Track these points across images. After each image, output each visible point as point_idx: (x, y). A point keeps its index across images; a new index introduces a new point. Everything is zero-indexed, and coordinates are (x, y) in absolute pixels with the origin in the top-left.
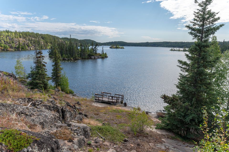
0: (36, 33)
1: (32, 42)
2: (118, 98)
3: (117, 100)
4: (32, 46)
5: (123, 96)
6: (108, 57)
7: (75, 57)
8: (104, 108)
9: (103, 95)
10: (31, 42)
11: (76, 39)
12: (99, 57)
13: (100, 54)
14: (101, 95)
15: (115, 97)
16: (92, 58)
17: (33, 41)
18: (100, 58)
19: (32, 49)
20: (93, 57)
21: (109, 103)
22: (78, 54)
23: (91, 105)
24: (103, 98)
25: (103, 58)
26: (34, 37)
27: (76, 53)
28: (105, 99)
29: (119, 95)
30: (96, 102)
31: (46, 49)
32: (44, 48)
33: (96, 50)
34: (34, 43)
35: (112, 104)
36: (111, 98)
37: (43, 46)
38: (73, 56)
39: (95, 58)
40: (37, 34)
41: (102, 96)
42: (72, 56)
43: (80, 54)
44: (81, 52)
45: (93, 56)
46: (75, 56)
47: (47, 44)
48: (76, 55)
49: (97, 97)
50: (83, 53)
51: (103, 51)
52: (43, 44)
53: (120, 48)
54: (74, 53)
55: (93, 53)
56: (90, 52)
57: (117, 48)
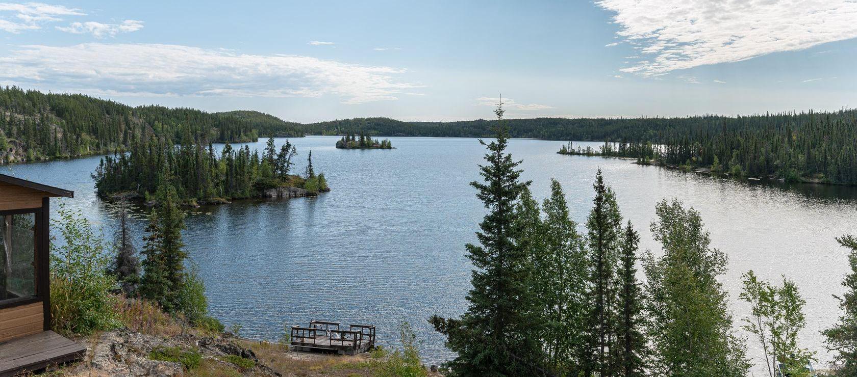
0: (29, 92)
1: (15, 130)
2: (359, 335)
3: (356, 342)
4: (13, 146)
5: (372, 331)
6: (328, 190)
7: (206, 196)
8: (321, 362)
9: (313, 330)
10: (10, 130)
11: (199, 112)
12: (298, 193)
13: (298, 177)
14: (310, 330)
15: (350, 332)
16: (270, 196)
17: (19, 128)
18: (302, 196)
19: (12, 158)
20: (273, 194)
21: (333, 351)
22: (217, 185)
23: (284, 360)
24: (314, 338)
25: (311, 196)
26: (23, 111)
27: (209, 180)
28: (323, 341)
29: (363, 327)
30: (295, 350)
31: (72, 158)
32: (64, 155)
33: (286, 164)
34: (21, 133)
35: (343, 352)
36: (339, 337)
37: (59, 144)
38: (196, 189)
39: (280, 197)
40: (33, 97)
41: (312, 334)
42: (194, 193)
43: (223, 181)
44: (227, 175)
45: (274, 190)
46: (205, 192)
47: (78, 136)
48: (211, 187)
49: (297, 337)
50: (237, 180)
51: (311, 170)
52: (60, 135)
53: (377, 148)
54: (203, 180)
55: (274, 177)
56: (264, 172)
57: (364, 146)
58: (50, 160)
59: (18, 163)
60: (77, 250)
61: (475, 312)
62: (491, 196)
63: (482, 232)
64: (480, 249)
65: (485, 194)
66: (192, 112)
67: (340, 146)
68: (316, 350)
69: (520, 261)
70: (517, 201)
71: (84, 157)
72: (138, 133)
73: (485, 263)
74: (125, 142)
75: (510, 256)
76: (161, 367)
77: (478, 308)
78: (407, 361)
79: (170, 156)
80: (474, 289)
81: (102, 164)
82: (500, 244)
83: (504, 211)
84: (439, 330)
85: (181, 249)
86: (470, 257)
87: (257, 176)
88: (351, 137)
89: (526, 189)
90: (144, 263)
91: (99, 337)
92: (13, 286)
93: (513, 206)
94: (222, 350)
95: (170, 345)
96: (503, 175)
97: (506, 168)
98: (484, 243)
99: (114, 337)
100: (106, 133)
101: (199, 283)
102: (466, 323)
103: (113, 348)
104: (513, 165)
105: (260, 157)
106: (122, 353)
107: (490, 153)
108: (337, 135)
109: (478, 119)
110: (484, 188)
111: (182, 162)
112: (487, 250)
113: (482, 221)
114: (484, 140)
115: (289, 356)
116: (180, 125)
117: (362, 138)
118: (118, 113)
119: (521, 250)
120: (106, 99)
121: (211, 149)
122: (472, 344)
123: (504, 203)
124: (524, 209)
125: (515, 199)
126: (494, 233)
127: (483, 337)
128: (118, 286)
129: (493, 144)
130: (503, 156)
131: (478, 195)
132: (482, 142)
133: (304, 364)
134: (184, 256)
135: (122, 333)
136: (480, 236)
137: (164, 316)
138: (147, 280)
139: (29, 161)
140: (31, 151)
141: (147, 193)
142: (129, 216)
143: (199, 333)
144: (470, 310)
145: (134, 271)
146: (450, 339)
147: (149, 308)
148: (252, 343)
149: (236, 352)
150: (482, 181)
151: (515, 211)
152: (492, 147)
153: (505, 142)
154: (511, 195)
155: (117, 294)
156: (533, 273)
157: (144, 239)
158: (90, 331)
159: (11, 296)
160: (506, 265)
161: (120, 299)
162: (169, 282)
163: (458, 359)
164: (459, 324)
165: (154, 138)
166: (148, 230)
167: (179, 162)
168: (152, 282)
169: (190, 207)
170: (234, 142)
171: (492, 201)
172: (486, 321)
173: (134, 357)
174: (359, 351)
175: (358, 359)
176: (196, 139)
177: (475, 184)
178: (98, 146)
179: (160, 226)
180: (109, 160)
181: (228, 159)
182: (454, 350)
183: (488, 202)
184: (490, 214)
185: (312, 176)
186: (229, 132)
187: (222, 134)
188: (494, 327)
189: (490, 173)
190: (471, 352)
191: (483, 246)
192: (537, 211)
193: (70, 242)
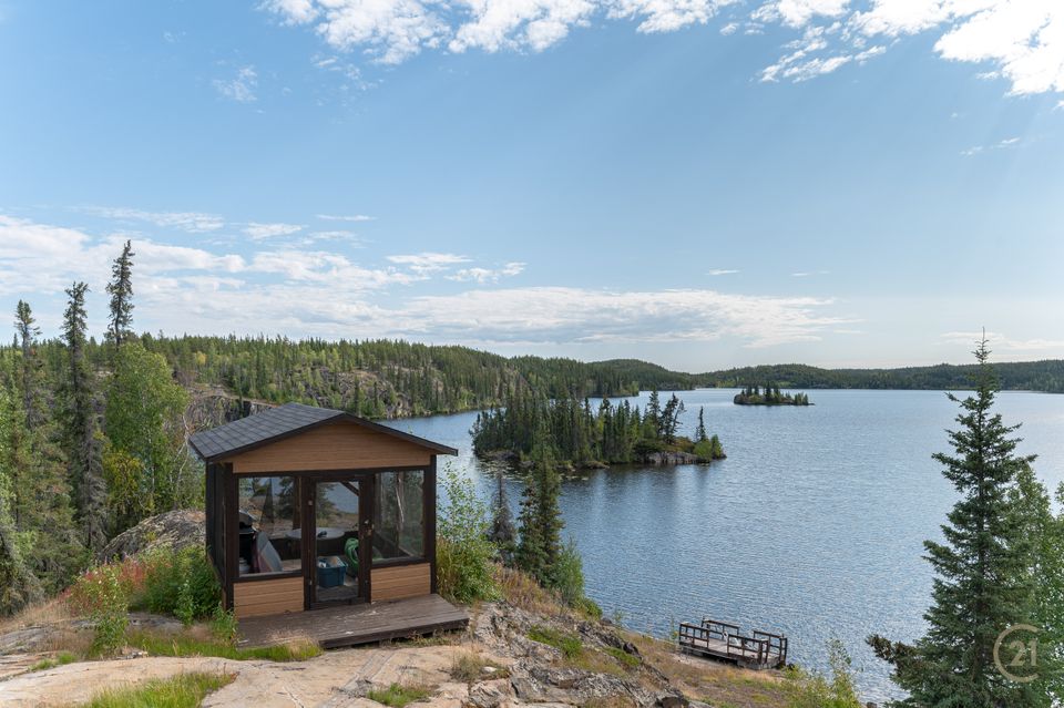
0: (414, 345)
1: (402, 384)
2: (765, 646)
3: (761, 653)
4: (400, 400)
5: (783, 643)
6: (724, 457)
7: (582, 458)
8: (717, 673)
9: (706, 630)
10: (398, 384)
11: (575, 361)
12: (687, 460)
13: (686, 440)
14: (702, 630)
15: (754, 641)
16: (654, 462)
17: (405, 382)
18: (691, 462)
19: (400, 412)
20: (657, 458)
21: (731, 661)
22: (594, 446)
23: (671, 662)
24: (708, 641)
25: (701, 462)
26: (409, 365)
27: (585, 440)
28: (719, 647)
29: (770, 635)
30: (684, 652)
31: (452, 413)
32: (444, 410)
33: (672, 424)
34: (409, 386)
35: (744, 664)
36: (738, 643)
37: (440, 399)
38: (571, 450)
39: (665, 463)
40: (418, 349)
41: (705, 634)
42: (569, 454)
43: (600, 442)
44: (604, 435)
45: (658, 454)
46: (581, 453)
47: (457, 390)
48: (587, 449)
49: (687, 636)
50: (616, 440)
51: (702, 431)
52: (440, 389)
53: (789, 404)
54: (579, 440)
55: (658, 439)
56: (645, 431)
57: (770, 401)
58: (432, 415)
59: (404, 418)
60: (460, 511)
61: (938, 639)
62: (967, 476)
63: (951, 525)
64: (947, 551)
65: (955, 471)
66: (567, 361)
67: (739, 401)
68: (710, 656)
69: (1014, 574)
70: (1012, 484)
71: (462, 412)
72: (513, 387)
73: (955, 570)
74: (500, 396)
75: (998, 564)
76: (540, 650)
77: (944, 633)
78: (837, 691)
79: (544, 412)
80: (937, 606)
81: (479, 420)
82: (981, 546)
83: (988, 498)
84: (881, 656)
85: (557, 518)
86: (931, 560)
87: (638, 437)
88: (753, 390)
89: (1026, 467)
90: (521, 530)
91: (480, 608)
92: (404, 543)
93: (1004, 490)
94: (602, 640)
95: (549, 626)
96: (987, 445)
97: (993, 435)
98: (953, 541)
99: (494, 609)
100: (483, 387)
101: (577, 558)
102: (923, 652)
103: (493, 620)
104: (1004, 431)
105: (642, 414)
106: (503, 627)
107: (966, 413)
108: (735, 387)
109: (939, 363)
110: (954, 463)
111: (557, 419)
112: (958, 552)
113: (951, 510)
114: (954, 393)
115: (676, 658)
116: (555, 377)
117: (769, 391)
118: (494, 364)
119: (1016, 557)
120: (482, 350)
121: (587, 405)
122: (932, 683)
123: (989, 487)
124: (1021, 497)
125: (1007, 481)
126: (970, 529)
127: (951, 676)
128: (495, 553)
129: (970, 399)
130: (987, 418)
131: (944, 473)
132: (952, 398)
133: (695, 672)
134: (560, 525)
135: (503, 606)
136: (948, 531)
137: (541, 592)
138: (523, 549)
139: (413, 416)
140: (415, 405)
141: (522, 452)
142: (504, 477)
143: (576, 615)
144: (930, 634)
145: (510, 538)
146: (899, 670)
147: (526, 580)
148: (633, 636)
149: (617, 644)
150: (951, 452)
151: (1006, 499)
152: (970, 404)
153: (990, 397)
154: (1001, 474)
155: (495, 562)
156: (1036, 593)
157: (521, 504)
158: (472, 600)
159: (404, 554)
160: (989, 576)
161: (499, 567)
162: (546, 554)
163: (910, 700)
164: (912, 651)
165: (529, 392)
166: (524, 494)
167: (553, 418)
168: (527, 552)
169: (565, 470)
170: (612, 397)
171: (969, 483)
172: (955, 655)
173: (513, 634)
174: (765, 666)
175: (764, 676)
176: (571, 393)
177: (940, 457)
178: (475, 401)
179: (536, 490)
180: (486, 416)
181: (606, 416)
182: (905, 687)
183: (961, 483)
184: (965, 501)
185: (704, 438)
186: (607, 384)
187: (599, 387)
188: (971, 664)
189: (965, 442)
190: (932, 694)
191: (952, 547)
192: (1045, 501)
193: (454, 502)
